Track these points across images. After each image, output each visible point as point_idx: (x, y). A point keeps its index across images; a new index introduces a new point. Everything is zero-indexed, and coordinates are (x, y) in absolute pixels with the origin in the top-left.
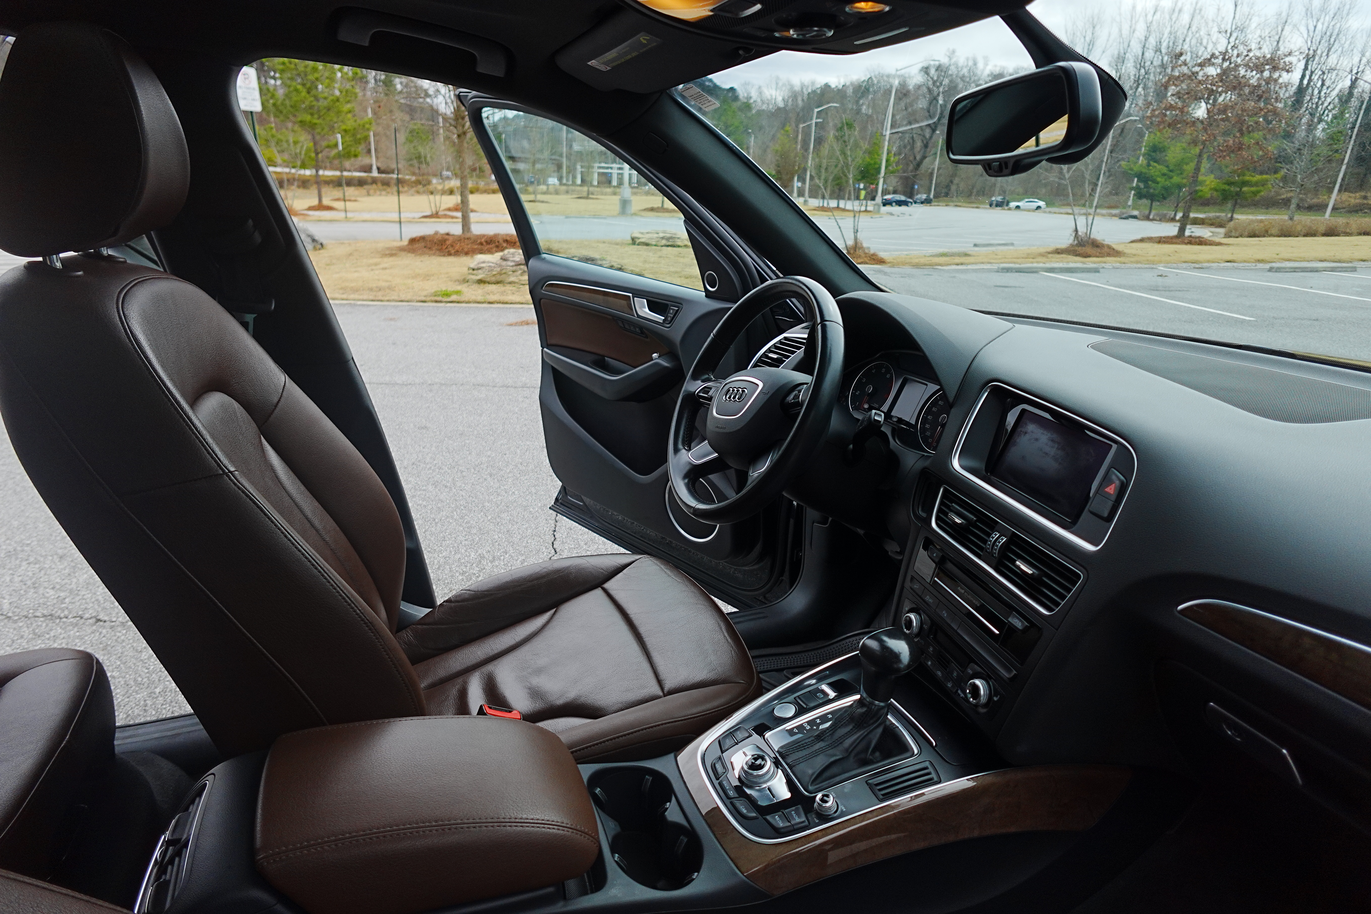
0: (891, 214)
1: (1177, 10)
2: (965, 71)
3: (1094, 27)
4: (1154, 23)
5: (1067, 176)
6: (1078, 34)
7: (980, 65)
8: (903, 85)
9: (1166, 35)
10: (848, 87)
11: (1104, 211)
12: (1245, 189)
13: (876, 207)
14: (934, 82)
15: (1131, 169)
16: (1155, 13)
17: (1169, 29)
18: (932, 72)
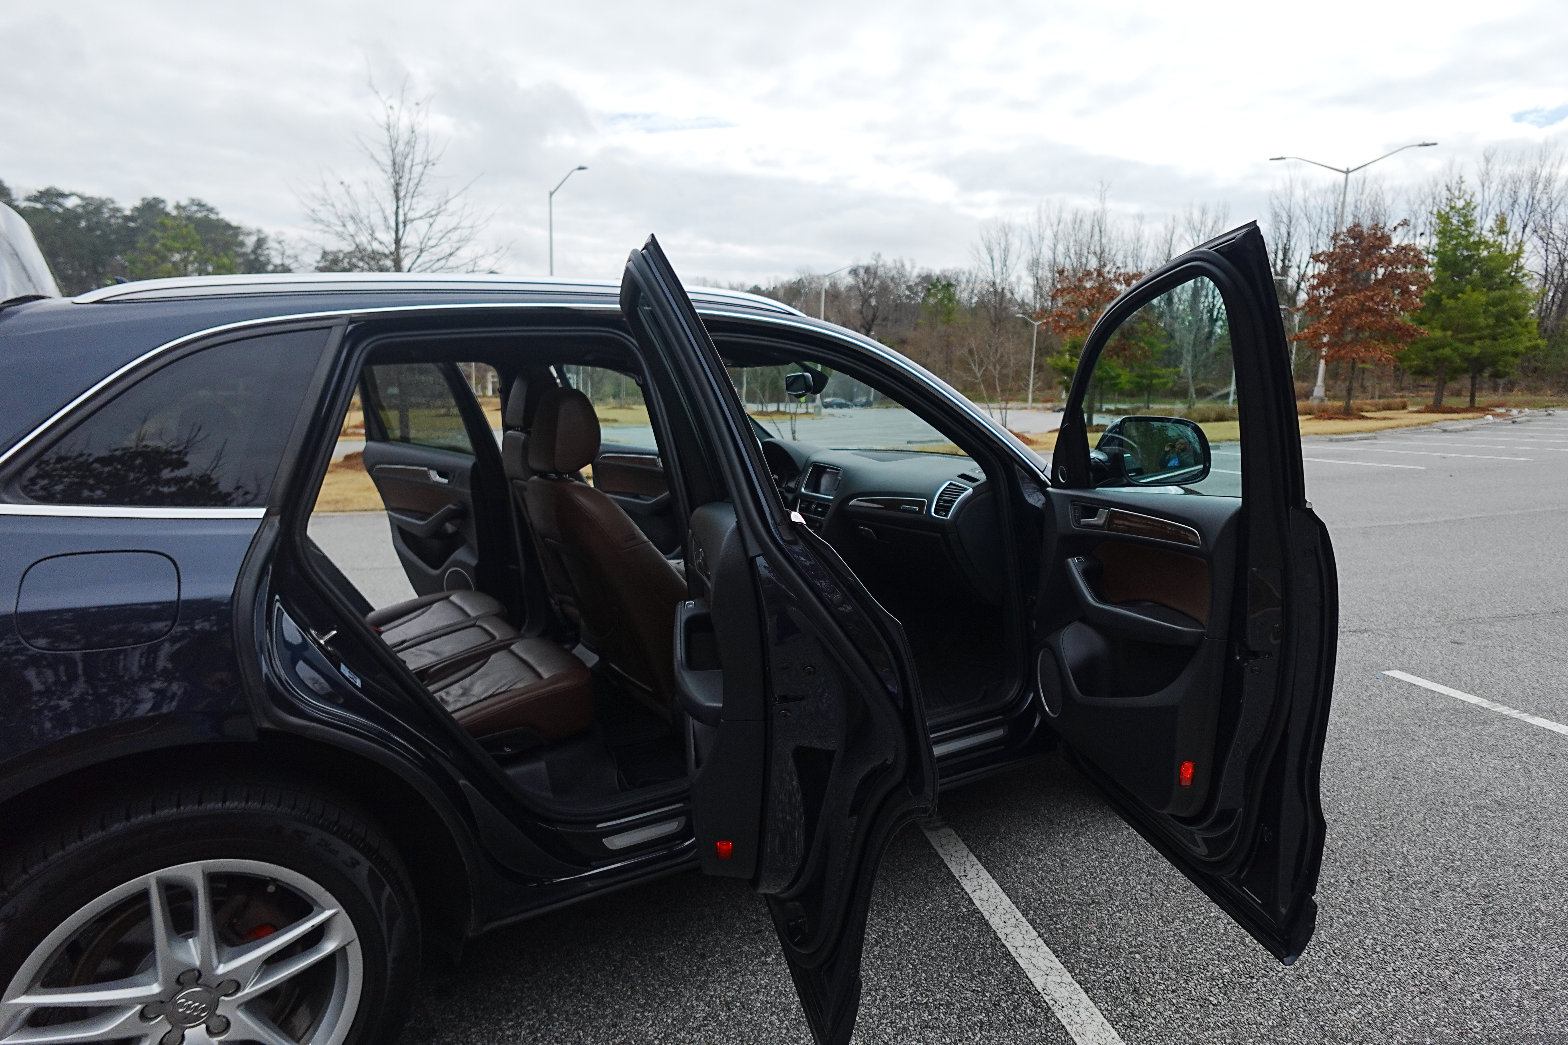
0: (833, 415)
1: (1078, 221)
2: (894, 272)
3: (1007, 235)
4: (1060, 232)
5: (979, 375)
6: (993, 241)
7: (908, 267)
8: (834, 285)
9: (1072, 244)
10: (779, 289)
11: (1040, 405)
12: (1155, 381)
13: (817, 409)
14: (865, 284)
15: (1057, 364)
16: (1058, 224)
17: (1073, 237)
18: (862, 272)
